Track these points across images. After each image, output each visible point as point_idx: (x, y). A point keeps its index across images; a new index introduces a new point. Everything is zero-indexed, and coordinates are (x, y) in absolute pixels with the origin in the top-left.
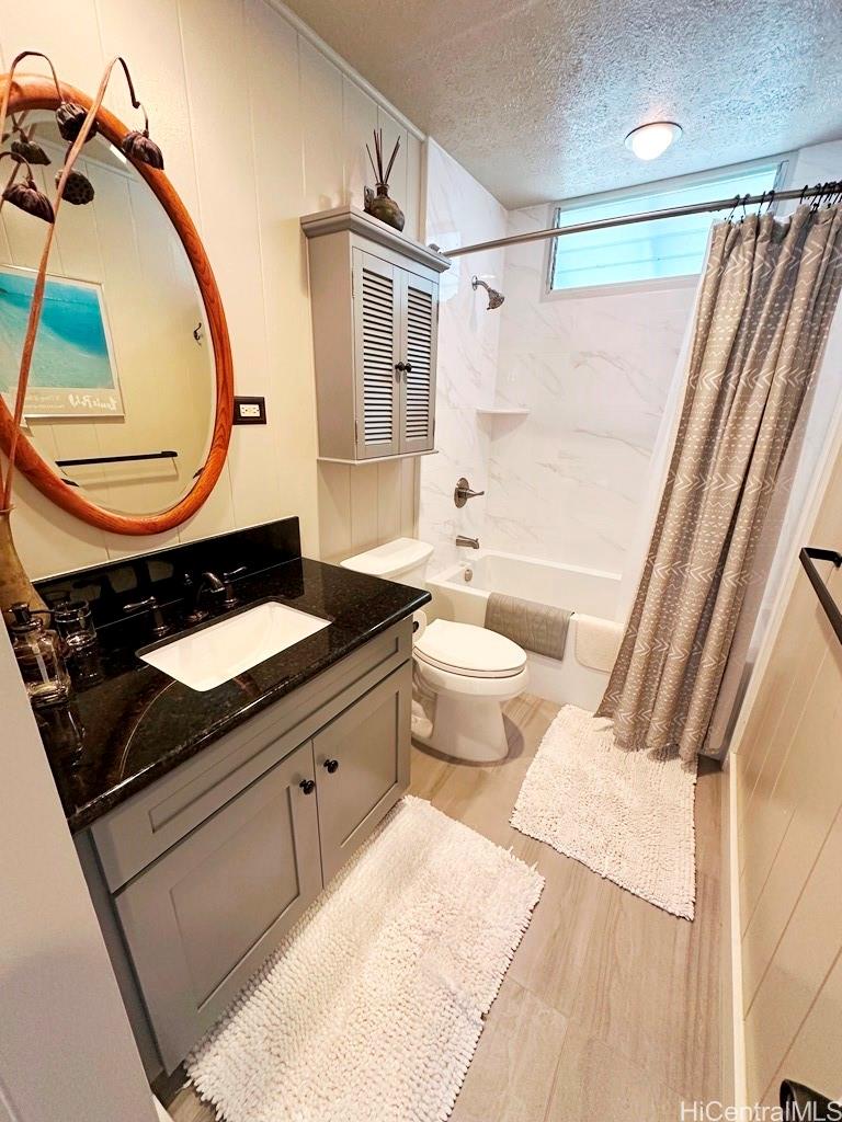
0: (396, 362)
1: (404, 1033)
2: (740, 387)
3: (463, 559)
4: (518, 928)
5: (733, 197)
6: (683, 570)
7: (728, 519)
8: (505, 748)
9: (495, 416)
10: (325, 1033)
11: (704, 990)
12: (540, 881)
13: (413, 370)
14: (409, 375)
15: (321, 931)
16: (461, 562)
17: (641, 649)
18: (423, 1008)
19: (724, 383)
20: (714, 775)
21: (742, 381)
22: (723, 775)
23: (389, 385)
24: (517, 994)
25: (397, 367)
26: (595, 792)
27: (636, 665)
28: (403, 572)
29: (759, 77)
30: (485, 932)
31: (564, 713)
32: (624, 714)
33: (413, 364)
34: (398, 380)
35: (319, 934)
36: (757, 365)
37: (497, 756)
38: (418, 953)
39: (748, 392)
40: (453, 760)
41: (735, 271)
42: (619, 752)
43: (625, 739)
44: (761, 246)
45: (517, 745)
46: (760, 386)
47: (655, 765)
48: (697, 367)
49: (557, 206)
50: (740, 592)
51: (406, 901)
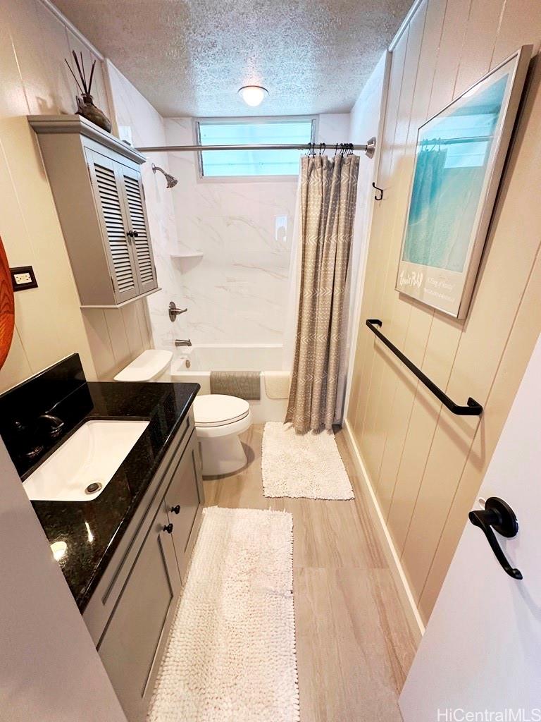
0: (127, 230)
1: (259, 626)
2: (325, 243)
3: (182, 354)
4: (289, 543)
5: (307, 144)
6: (313, 337)
7: (329, 309)
8: (245, 460)
9: (180, 259)
10: (218, 657)
11: (367, 523)
12: (290, 516)
13: (139, 235)
14: (136, 239)
15: (188, 610)
16: (181, 357)
17: (301, 382)
18: (263, 608)
19: (318, 242)
20: (340, 432)
21: (325, 240)
22: (343, 430)
23: (125, 247)
24: (301, 572)
25: (128, 234)
26: (296, 462)
27: (300, 390)
28: (161, 374)
29: (304, 76)
30: (276, 554)
31: (267, 427)
32: (299, 418)
33: (138, 231)
34: (130, 244)
35: (188, 612)
36: (330, 232)
37: (243, 464)
38: (248, 585)
39: (328, 245)
40: (219, 477)
41: (314, 183)
42: (299, 437)
43: (301, 430)
44: (325, 172)
45: (251, 455)
46: (333, 242)
47: (316, 437)
48: (305, 233)
49: (198, 121)
50: (339, 343)
51: (230, 564)
